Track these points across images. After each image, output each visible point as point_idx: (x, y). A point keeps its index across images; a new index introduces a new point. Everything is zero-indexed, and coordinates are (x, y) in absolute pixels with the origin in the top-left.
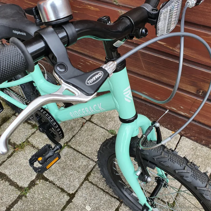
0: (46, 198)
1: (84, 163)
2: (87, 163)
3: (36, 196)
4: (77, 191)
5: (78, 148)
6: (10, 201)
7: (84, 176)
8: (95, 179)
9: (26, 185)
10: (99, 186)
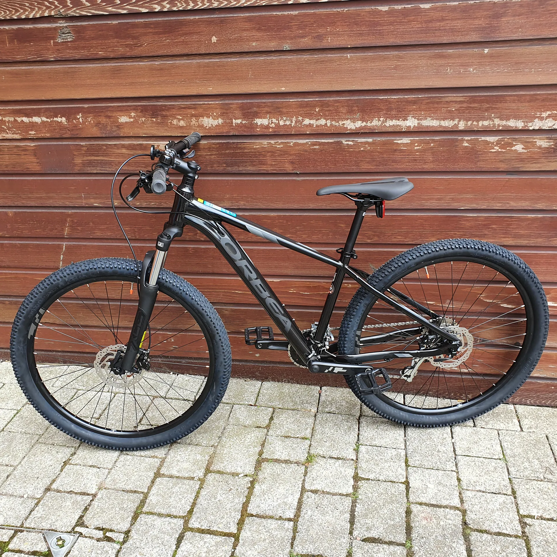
0: (382, 493)
1: (393, 453)
2: (396, 452)
3: (370, 495)
4: (407, 478)
5: (374, 443)
6: (347, 508)
7: (404, 464)
8: (416, 462)
9: (351, 490)
10: (425, 467)
